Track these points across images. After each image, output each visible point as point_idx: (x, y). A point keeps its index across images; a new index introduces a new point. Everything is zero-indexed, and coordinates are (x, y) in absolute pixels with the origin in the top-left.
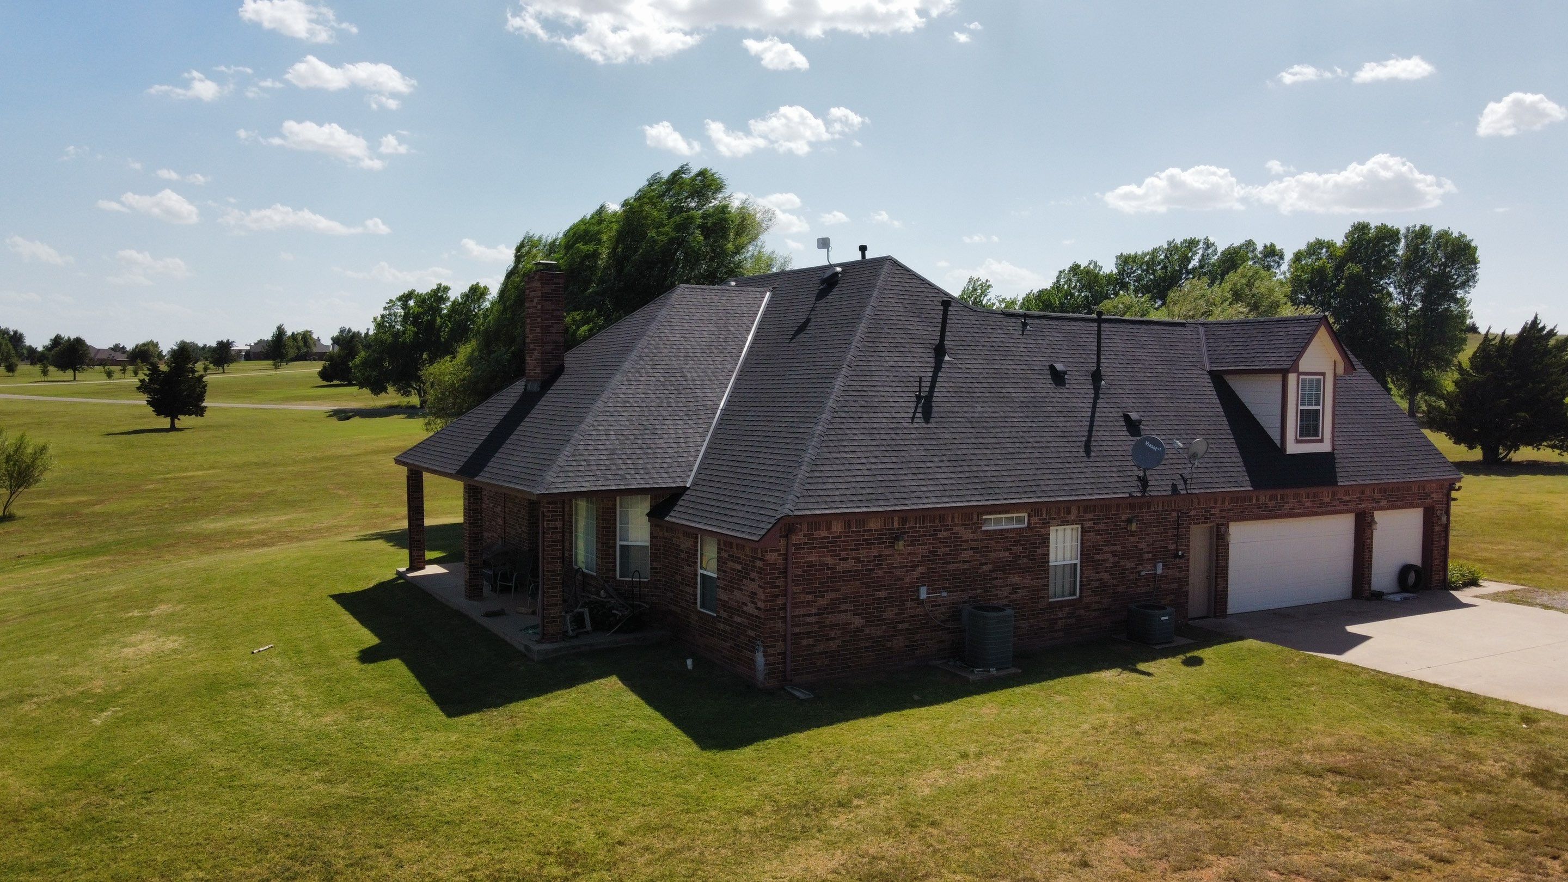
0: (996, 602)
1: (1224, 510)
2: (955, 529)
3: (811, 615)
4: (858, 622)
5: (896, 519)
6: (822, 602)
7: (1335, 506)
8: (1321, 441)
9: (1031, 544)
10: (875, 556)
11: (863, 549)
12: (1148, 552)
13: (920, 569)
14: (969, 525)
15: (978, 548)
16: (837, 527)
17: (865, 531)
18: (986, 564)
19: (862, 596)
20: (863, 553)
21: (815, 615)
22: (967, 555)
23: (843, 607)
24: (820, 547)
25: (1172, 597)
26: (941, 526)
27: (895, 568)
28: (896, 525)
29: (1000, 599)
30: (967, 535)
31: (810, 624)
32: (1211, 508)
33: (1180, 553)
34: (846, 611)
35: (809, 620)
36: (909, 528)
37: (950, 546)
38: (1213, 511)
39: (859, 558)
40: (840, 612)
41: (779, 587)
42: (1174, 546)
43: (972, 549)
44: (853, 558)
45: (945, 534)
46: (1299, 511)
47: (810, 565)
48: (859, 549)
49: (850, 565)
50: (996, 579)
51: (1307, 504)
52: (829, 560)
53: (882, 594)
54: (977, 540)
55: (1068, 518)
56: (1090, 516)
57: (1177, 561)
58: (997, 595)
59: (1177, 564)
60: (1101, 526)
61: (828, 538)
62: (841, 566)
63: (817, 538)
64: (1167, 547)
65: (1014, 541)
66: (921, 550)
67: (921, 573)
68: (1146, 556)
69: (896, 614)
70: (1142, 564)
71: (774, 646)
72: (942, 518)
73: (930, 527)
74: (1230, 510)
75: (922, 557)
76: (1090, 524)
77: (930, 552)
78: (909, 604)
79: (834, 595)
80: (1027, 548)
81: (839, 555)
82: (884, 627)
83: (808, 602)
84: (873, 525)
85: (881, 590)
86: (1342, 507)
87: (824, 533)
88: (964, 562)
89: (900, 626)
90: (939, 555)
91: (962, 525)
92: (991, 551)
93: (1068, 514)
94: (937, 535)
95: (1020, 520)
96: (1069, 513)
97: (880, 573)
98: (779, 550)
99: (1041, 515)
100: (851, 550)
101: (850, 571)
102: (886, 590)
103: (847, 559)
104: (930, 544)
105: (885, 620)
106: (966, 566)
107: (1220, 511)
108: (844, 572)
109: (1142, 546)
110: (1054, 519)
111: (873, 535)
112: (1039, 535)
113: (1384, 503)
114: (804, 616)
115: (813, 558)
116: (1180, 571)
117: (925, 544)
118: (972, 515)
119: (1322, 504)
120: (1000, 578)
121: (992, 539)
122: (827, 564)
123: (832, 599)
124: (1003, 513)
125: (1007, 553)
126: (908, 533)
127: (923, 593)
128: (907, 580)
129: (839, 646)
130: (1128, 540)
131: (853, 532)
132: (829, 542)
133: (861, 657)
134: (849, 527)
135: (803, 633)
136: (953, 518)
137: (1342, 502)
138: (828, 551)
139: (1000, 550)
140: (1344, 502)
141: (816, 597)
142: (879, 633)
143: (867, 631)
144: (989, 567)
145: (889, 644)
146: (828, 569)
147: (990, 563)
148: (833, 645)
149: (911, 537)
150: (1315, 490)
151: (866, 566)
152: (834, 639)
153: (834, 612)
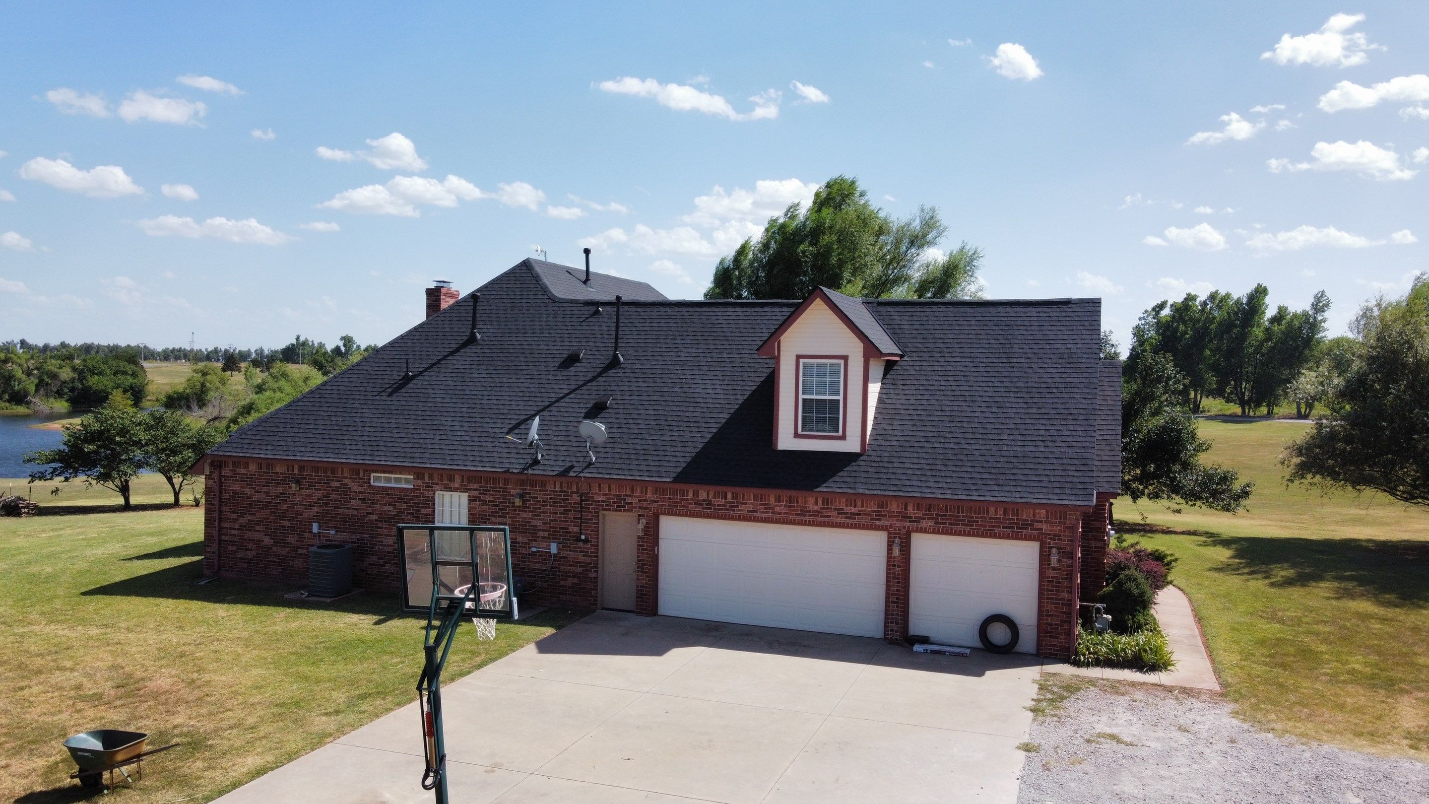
0: (381, 547)
1: (646, 501)
2: (346, 481)
3: (235, 529)
4: (267, 541)
5: (296, 467)
6: (243, 521)
7: (829, 517)
8: (843, 438)
9: (415, 503)
10: (281, 493)
11: (272, 486)
12: (543, 531)
13: (315, 509)
14: (356, 479)
15: (365, 499)
16: (253, 467)
17: (272, 473)
18: (372, 514)
19: (271, 522)
20: (272, 490)
21: (238, 529)
22: (356, 503)
23: (257, 528)
24: (241, 481)
25: (575, 580)
26: (333, 477)
27: (297, 505)
28: (296, 471)
29: (385, 546)
30: (355, 487)
31: (234, 535)
32: (628, 496)
33: (583, 537)
34: (259, 531)
35: (233, 532)
36: (307, 475)
37: (341, 495)
38: (629, 500)
39: (269, 493)
40: (255, 531)
41: (213, 505)
42: (576, 529)
43: (359, 499)
44: (265, 492)
45: (337, 484)
46: (764, 515)
47: (235, 492)
48: (269, 486)
49: (263, 496)
50: (382, 528)
51: (778, 509)
52: (247, 491)
53: (287, 523)
54: (364, 493)
55: (452, 485)
56: (476, 486)
57: (581, 544)
58: (382, 542)
59: (580, 548)
60: (488, 498)
61: (247, 474)
62: (256, 497)
63: (238, 474)
64: (567, 529)
65: (398, 498)
66: (317, 494)
67: (317, 513)
68: (541, 534)
69: (297, 541)
70: (536, 541)
71: (210, 546)
72: (333, 471)
73: (324, 476)
74: (653, 501)
75: (318, 499)
76: (476, 493)
77: (324, 496)
78: (306, 535)
79: (250, 517)
80: (411, 506)
81: (255, 488)
82: (287, 549)
83: (233, 519)
84: (280, 469)
85: (285, 520)
86: (840, 519)
87: (243, 471)
88: (353, 509)
89: (300, 551)
90: (332, 500)
91: (351, 478)
92: (376, 504)
93: (450, 481)
94: (329, 483)
95: (407, 481)
96: (451, 479)
97: (284, 507)
98: (214, 479)
99: (424, 479)
100: (264, 486)
101: (263, 502)
102: (290, 520)
103: (261, 492)
104: (324, 490)
105: (288, 543)
106: (355, 512)
107: (640, 500)
108: (258, 501)
109: (538, 523)
110: (438, 484)
111: (279, 477)
112: (423, 497)
113: (925, 524)
114: (230, 529)
115: (237, 488)
116: (584, 556)
117: (320, 490)
118: (361, 471)
119: (804, 511)
120: (386, 528)
121: (377, 494)
122: (246, 494)
123: (249, 520)
124: (392, 473)
125: (392, 508)
126: (306, 479)
127: (315, 528)
128: (305, 516)
129: (254, 556)
130: (519, 514)
131: (264, 472)
132: (247, 478)
133: (270, 568)
134: (261, 468)
135: (230, 541)
136: (342, 471)
137: (841, 512)
138: (247, 484)
139: (385, 504)
140: (844, 513)
141: (238, 516)
142: (283, 553)
143: (275, 549)
144: (375, 517)
145: (291, 563)
146: (247, 497)
147: (376, 514)
148: (250, 555)
149: (309, 482)
150: (793, 493)
151: (274, 499)
152: (251, 550)
153: (251, 530)
